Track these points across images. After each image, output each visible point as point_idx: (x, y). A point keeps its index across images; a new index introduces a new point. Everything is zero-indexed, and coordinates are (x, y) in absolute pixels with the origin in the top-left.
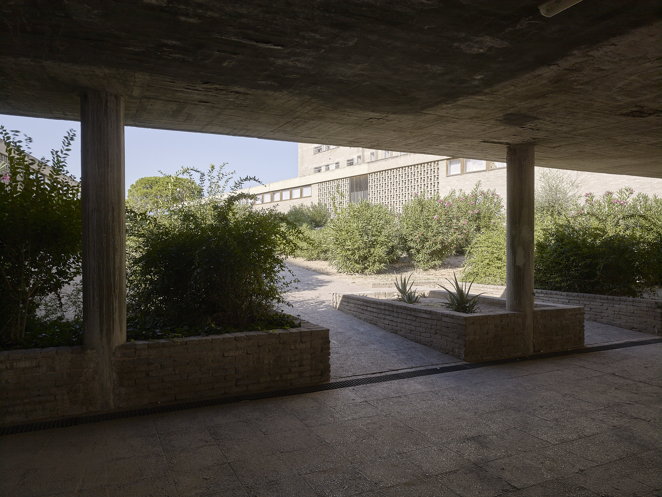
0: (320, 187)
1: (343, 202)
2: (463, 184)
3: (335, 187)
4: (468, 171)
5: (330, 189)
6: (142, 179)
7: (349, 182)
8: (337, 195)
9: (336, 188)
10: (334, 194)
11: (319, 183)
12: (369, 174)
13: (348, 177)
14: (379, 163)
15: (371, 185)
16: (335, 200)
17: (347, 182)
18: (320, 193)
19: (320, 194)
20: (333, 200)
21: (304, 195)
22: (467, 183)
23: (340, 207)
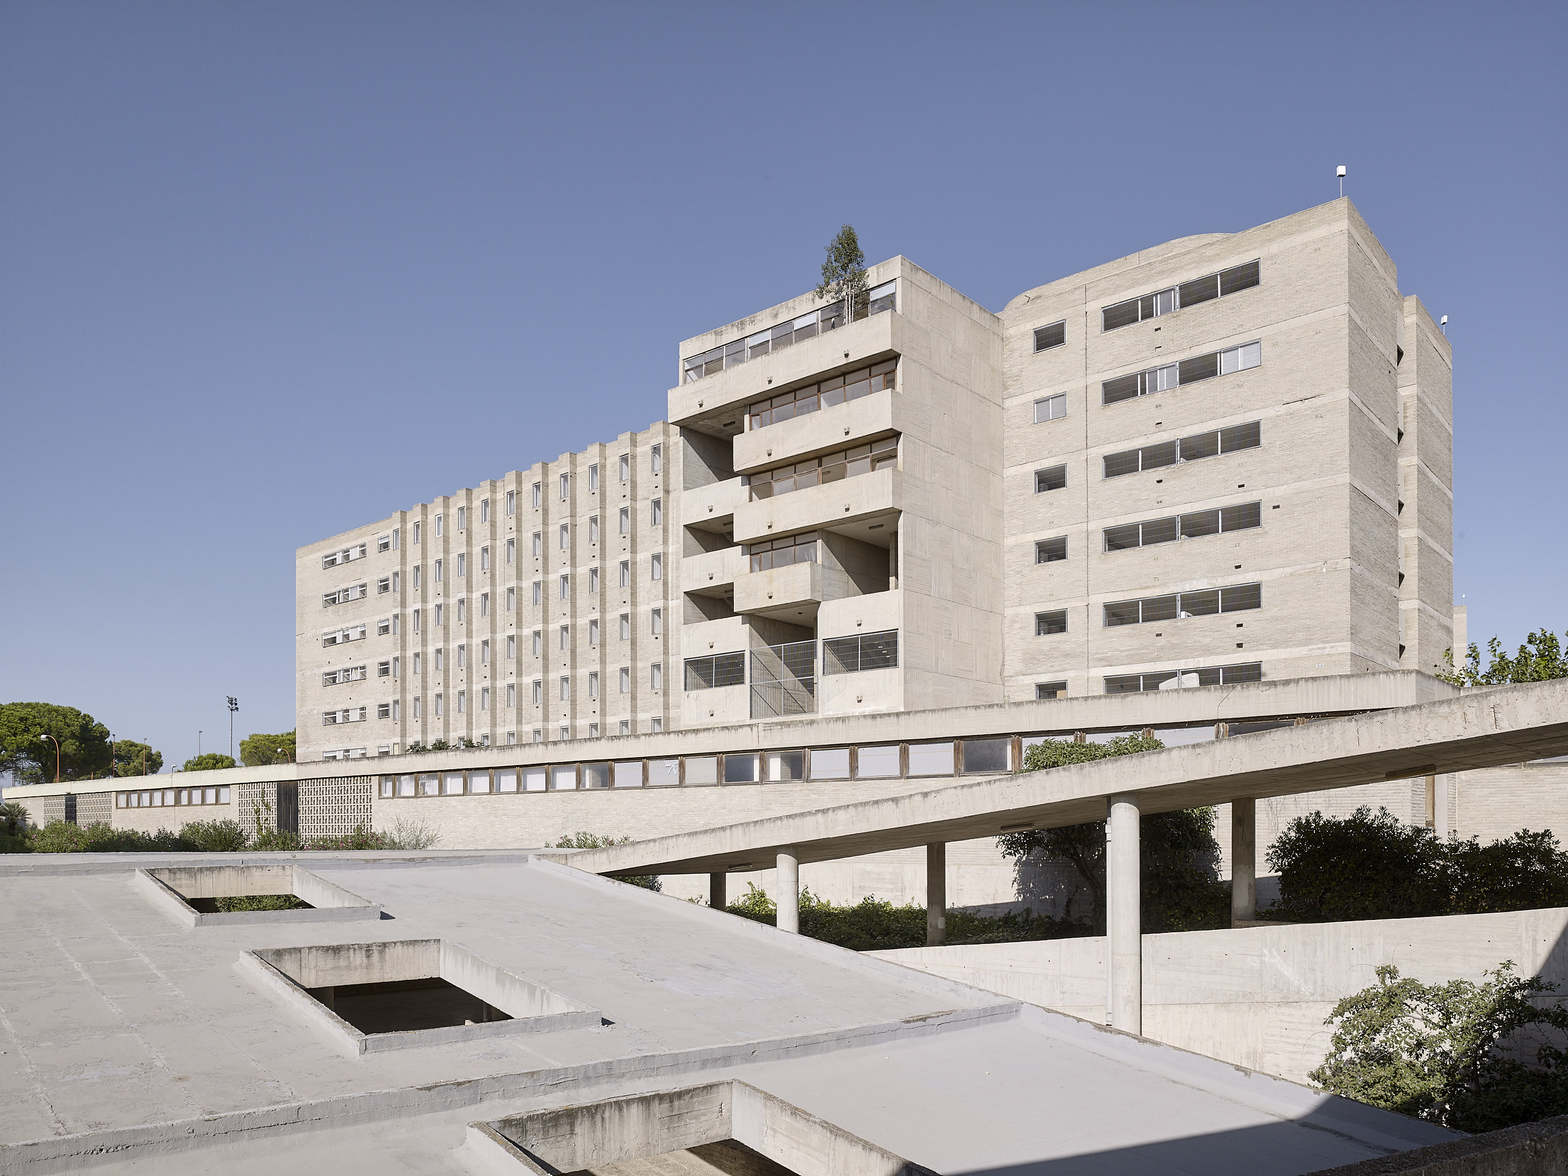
0: (240, 791)
1: (269, 819)
3: (259, 794)
4: (399, 795)
5: (253, 796)
7: (276, 789)
8: (262, 807)
9: (260, 796)
10: (258, 805)
11: (240, 783)
12: (300, 780)
13: (275, 782)
15: (301, 797)
16: (259, 815)
17: (274, 789)
18: (241, 800)
19: (241, 802)
21: (221, 800)
23: (266, 826)
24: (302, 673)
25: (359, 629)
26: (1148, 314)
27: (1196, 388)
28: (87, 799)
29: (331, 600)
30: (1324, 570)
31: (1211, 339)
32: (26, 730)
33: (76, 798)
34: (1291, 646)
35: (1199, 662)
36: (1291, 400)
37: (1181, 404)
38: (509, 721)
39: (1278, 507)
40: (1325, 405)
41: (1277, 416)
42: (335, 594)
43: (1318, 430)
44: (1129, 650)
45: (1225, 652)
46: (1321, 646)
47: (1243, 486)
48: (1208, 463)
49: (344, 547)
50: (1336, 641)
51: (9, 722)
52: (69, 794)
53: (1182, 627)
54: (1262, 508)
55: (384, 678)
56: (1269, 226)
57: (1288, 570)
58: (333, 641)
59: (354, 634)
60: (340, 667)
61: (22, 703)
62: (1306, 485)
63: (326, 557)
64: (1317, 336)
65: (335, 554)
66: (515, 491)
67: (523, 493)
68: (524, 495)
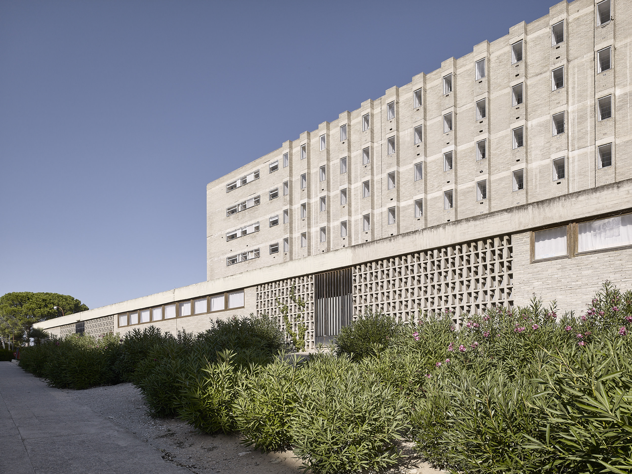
0: (259, 292)
1: (302, 316)
2: (575, 276)
3: (287, 291)
4: (580, 251)
5: (277, 295)
6: (10, 294)
7: (313, 282)
8: (291, 304)
9: (288, 293)
10: (285, 303)
11: (257, 285)
12: (355, 266)
13: (312, 274)
14: (376, 246)
15: (357, 284)
16: (287, 313)
17: (311, 282)
18: (259, 301)
19: (259, 303)
20: (283, 313)
21: (231, 306)
22: (585, 273)
23: (297, 323)
24: (211, 260)
25: (254, 226)
28: (93, 323)
29: (232, 211)
32: (46, 306)
33: (84, 324)
42: (236, 206)
49: (242, 175)
51: (37, 301)
52: (79, 321)
55: (275, 255)
58: (233, 237)
59: (250, 230)
60: (239, 252)
61: (43, 293)
63: (228, 185)
65: (236, 182)
66: (395, 101)
67: (400, 104)
68: (401, 104)
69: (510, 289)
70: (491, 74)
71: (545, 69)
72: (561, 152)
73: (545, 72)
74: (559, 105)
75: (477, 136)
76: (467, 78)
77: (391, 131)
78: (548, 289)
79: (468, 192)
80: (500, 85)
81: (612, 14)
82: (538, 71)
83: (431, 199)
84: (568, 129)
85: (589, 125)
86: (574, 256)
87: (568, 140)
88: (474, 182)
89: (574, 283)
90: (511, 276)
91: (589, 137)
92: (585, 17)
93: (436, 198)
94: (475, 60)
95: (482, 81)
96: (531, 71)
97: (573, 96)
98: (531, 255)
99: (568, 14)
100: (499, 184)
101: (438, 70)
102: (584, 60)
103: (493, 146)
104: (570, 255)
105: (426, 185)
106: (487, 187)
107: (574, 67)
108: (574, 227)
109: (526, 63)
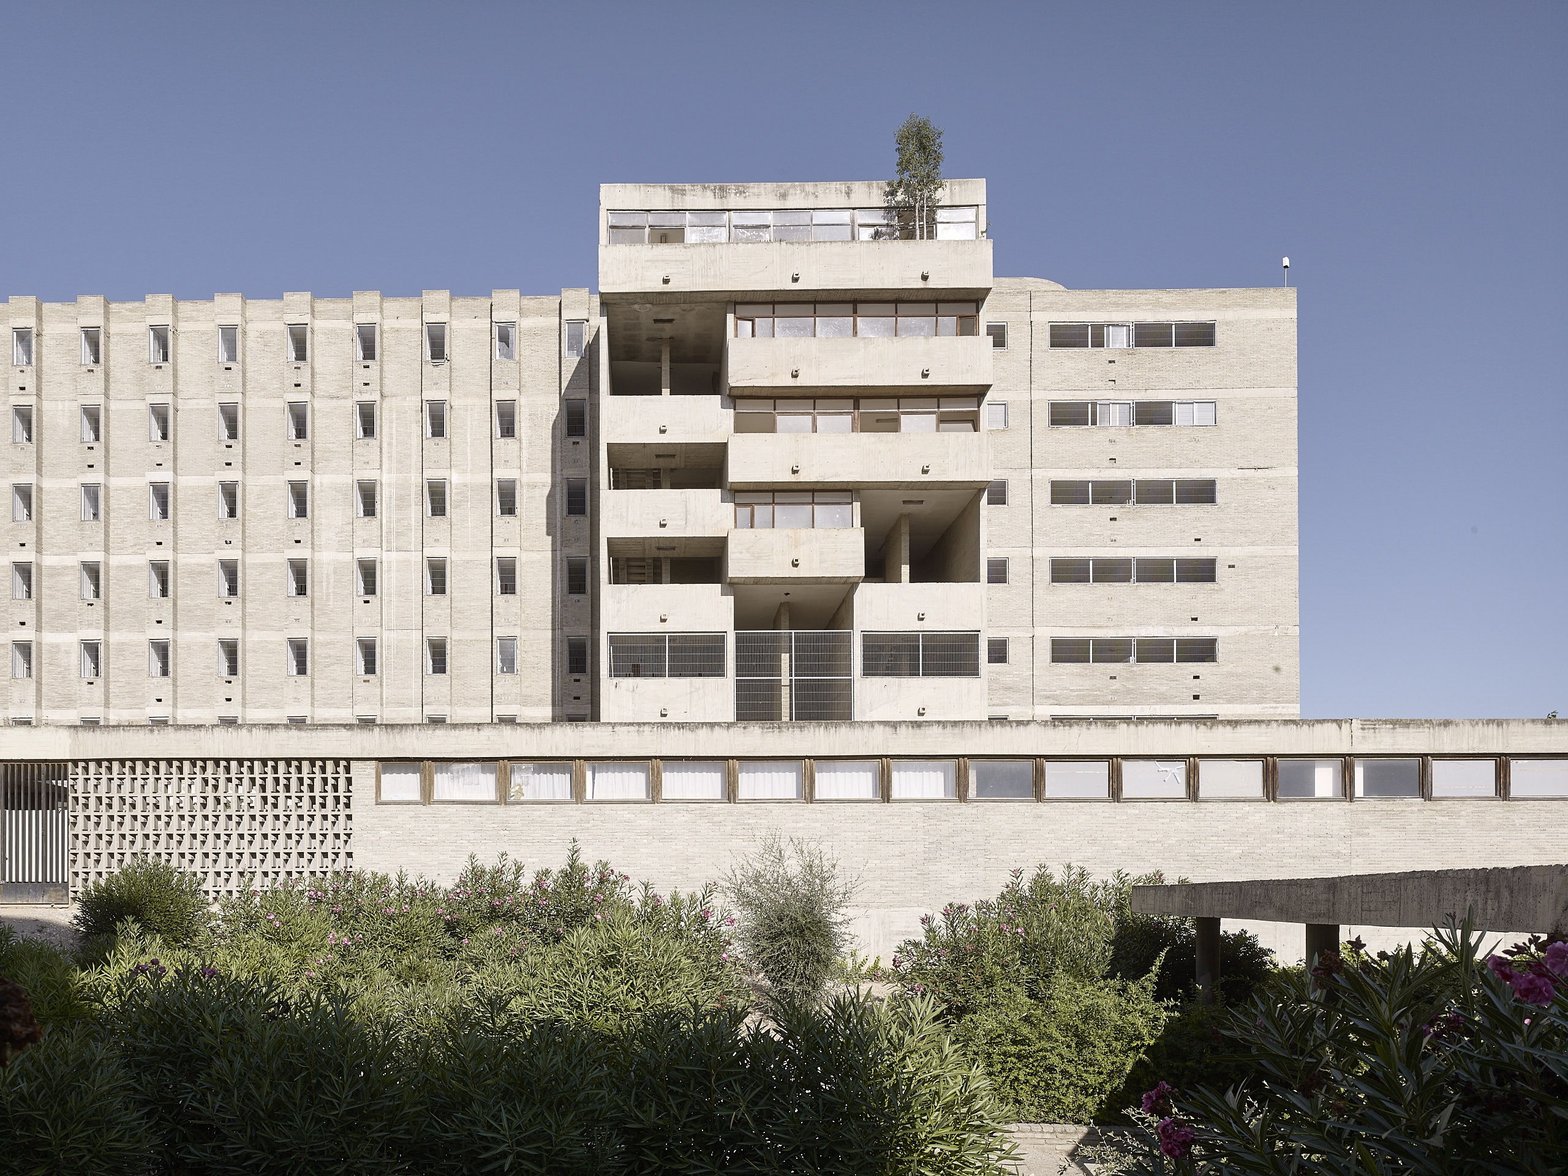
2: (430, 829)
4: (435, 798)
12: (75, 762)
15: (79, 794)
22: (441, 826)
26: (1099, 343)
27: (1152, 431)
30: (1276, 634)
31: (1167, 387)
34: (1246, 703)
35: (1155, 709)
36: (1246, 466)
37: (1137, 445)
38: (16, 700)
39: (1233, 566)
40: (1276, 478)
41: (1233, 479)
43: (1270, 500)
44: (1080, 690)
45: (1182, 702)
46: (1274, 705)
47: (1199, 540)
48: (1165, 510)
50: (1286, 702)
53: (1138, 673)
54: (1218, 566)
56: (1225, 292)
57: (1243, 629)
62: (1259, 550)
64: (1269, 411)
66: (34, 331)
67: (44, 337)
68: (45, 339)
69: (349, 835)
70: (248, 360)
71: (345, 393)
72: (370, 550)
73: (345, 398)
74: (367, 467)
75: (220, 470)
76: (200, 348)
77: (22, 392)
78: (398, 841)
79: (200, 573)
80: (265, 389)
81: (447, 351)
82: (333, 391)
83: (118, 567)
84: (381, 513)
85: (413, 515)
86: (429, 804)
87: (382, 531)
88: (213, 555)
89: (429, 838)
90: (349, 817)
91: (414, 536)
92: (409, 334)
93: (130, 567)
94: (219, 321)
95: (230, 369)
96: (320, 386)
97: (390, 457)
98: (376, 794)
99: (382, 316)
100: (261, 574)
101: (137, 304)
102: (406, 404)
103: (251, 499)
104: (425, 801)
105: (107, 534)
106: (240, 574)
107: (391, 410)
108: (429, 766)
109: (312, 368)
